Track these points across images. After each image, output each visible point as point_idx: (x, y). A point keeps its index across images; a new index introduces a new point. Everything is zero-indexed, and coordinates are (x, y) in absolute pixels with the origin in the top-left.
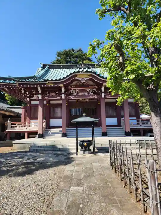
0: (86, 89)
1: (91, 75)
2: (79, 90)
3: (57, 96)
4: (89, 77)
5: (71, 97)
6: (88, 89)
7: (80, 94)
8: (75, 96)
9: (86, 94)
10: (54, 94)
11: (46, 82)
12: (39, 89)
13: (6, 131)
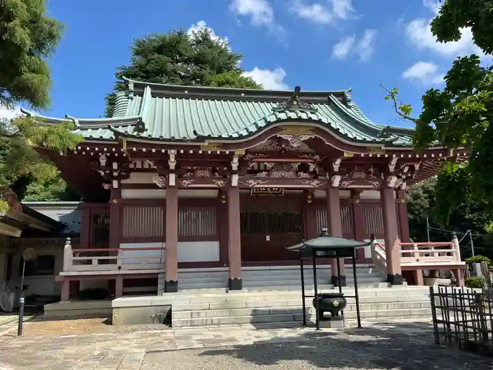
0: (291, 162)
1: (317, 128)
2: (273, 164)
3: (215, 179)
4: (311, 133)
5: (252, 183)
6: (296, 163)
7: (276, 174)
8: (264, 179)
9: (290, 174)
10: (207, 173)
11: (204, 141)
12: (172, 158)
13: (61, 274)
